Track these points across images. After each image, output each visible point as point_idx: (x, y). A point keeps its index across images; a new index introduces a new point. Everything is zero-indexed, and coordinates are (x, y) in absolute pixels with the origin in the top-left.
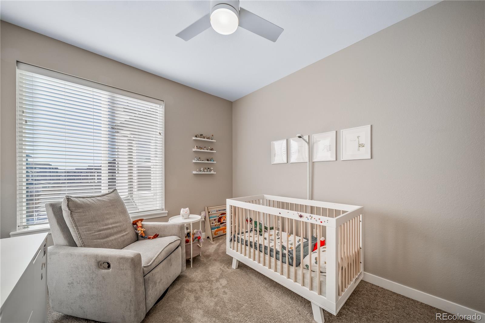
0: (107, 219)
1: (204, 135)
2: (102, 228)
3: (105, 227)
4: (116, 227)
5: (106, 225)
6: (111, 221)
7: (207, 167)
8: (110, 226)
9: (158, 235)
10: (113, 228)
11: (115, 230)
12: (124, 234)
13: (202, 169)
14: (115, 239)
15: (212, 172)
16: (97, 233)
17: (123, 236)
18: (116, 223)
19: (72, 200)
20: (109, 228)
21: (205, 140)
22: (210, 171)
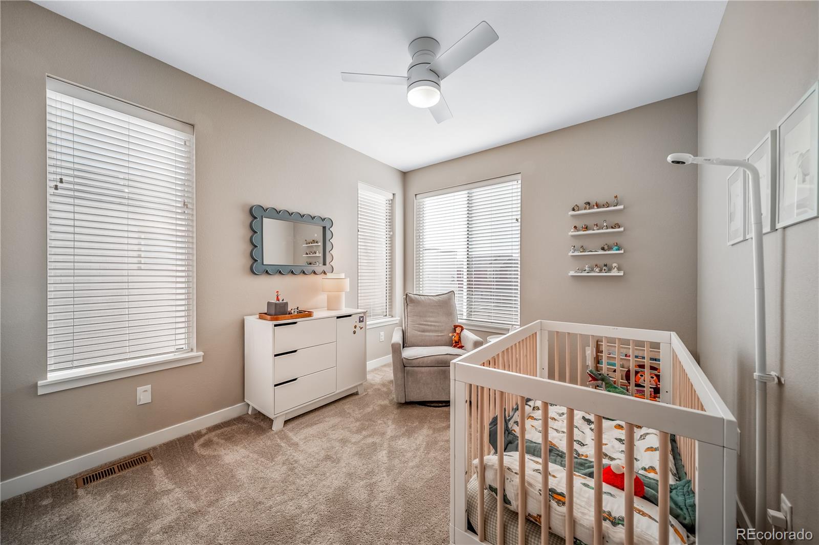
0: (430, 317)
1: (593, 203)
2: (422, 323)
3: (425, 323)
4: (434, 326)
5: (426, 321)
6: (432, 319)
7: (601, 262)
8: (429, 323)
9: (463, 346)
10: (431, 325)
11: (433, 328)
12: (440, 334)
13: (587, 266)
14: (429, 336)
15: (614, 273)
16: (417, 326)
17: (438, 336)
18: (438, 322)
19: (410, 297)
20: (428, 325)
21: (596, 210)
22: (610, 270)
